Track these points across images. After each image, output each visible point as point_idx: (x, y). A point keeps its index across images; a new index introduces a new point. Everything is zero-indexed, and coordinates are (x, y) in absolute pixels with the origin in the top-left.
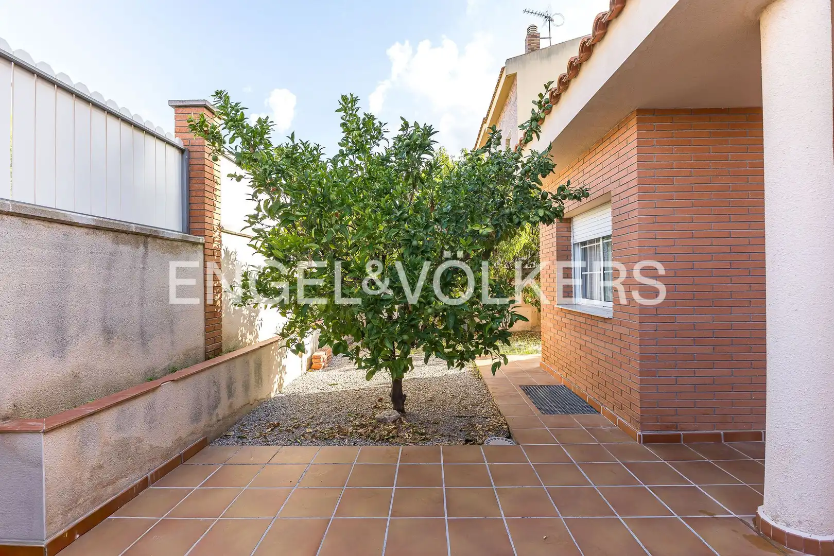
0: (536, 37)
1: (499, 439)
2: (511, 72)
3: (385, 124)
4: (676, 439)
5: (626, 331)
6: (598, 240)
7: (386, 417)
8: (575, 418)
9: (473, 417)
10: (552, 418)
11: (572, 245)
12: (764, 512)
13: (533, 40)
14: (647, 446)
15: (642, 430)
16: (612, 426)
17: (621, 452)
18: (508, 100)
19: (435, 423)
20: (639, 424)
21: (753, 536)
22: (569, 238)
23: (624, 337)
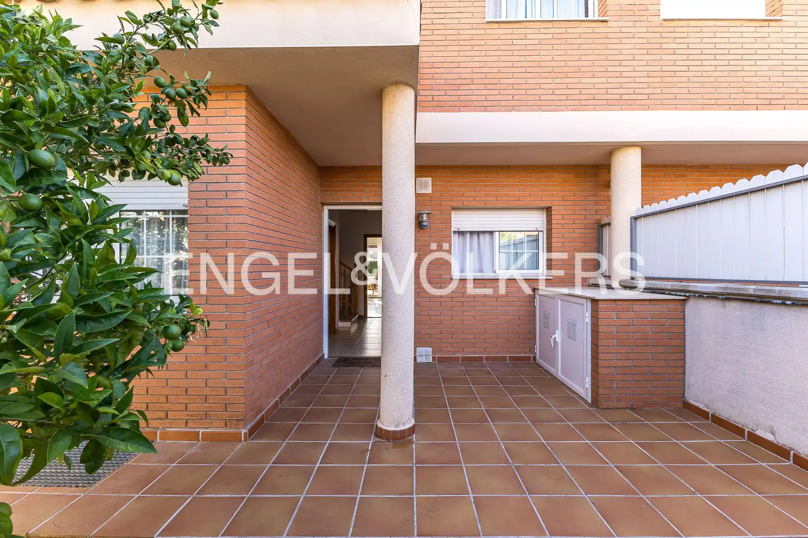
15: (245, 427)
16: (192, 444)
20: (243, 422)
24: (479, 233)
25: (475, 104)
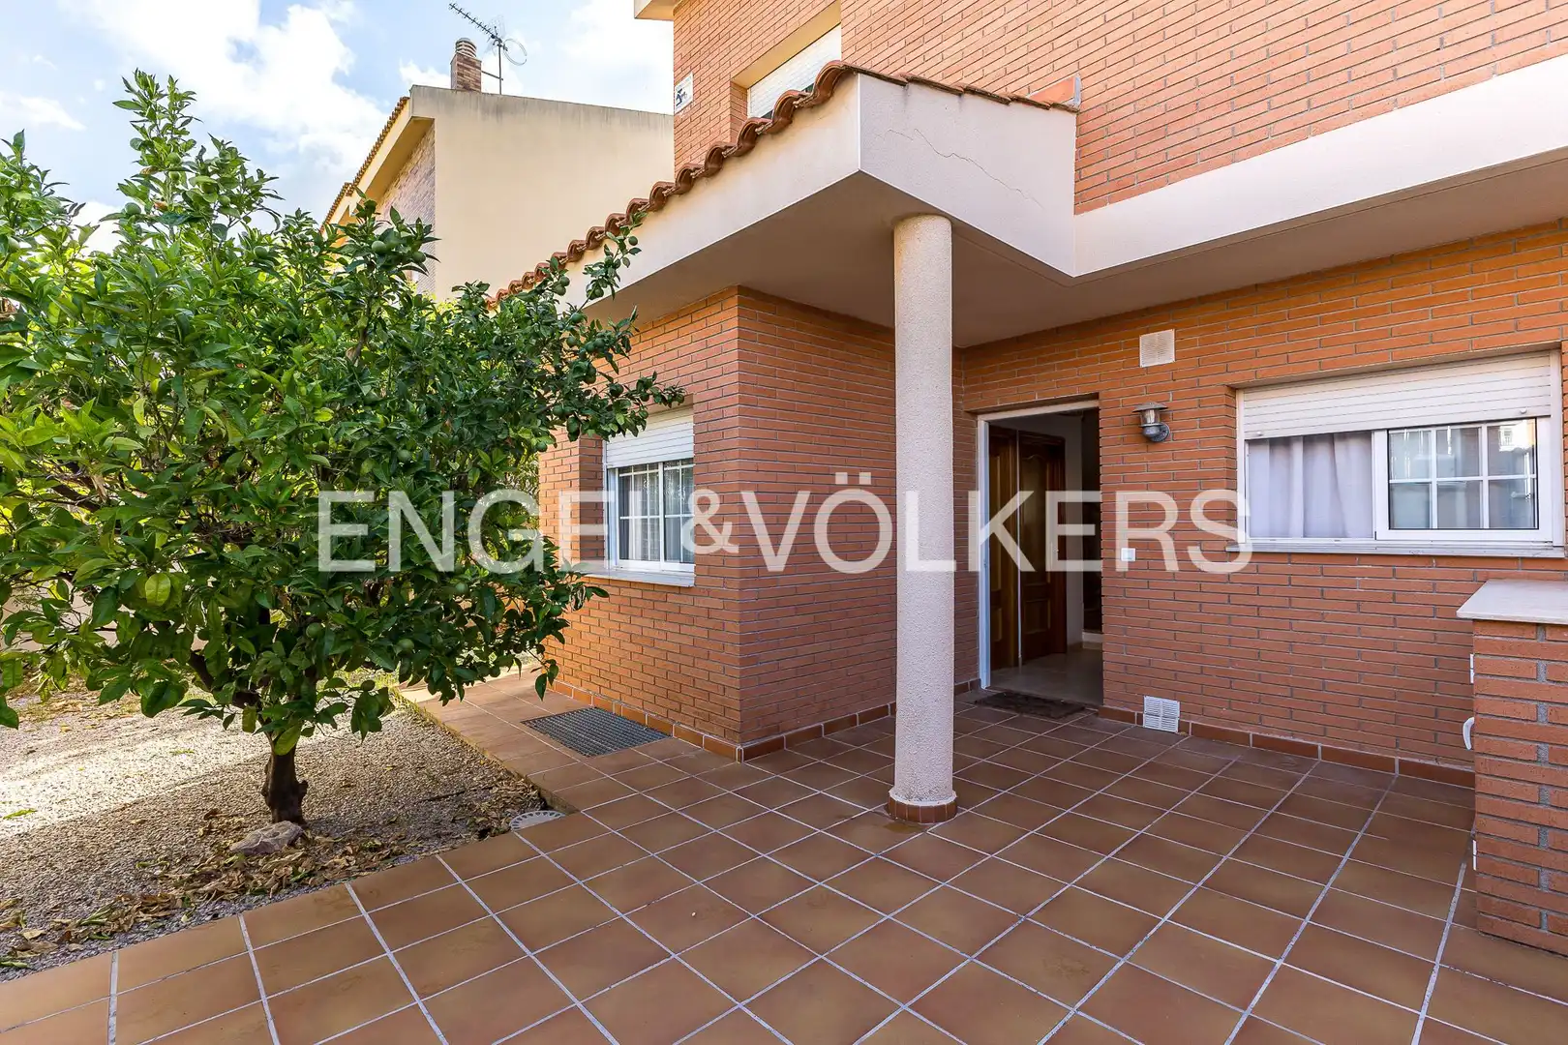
0: (473, 64)
1: (531, 815)
2: (423, 113)
3: (272, 178)
4: (776, 746)
5: (717, 603)
6: (654, 466)
7: (265, 840)
8: (640, 752)
9: (463, 792)
10: (604, 759)
11: (605, 470)
12: (897, 795)
13: (468, 69)
14: (752, 763)
15: (742, 743)
16: (695, 749)
17: (725, 779)
18: (410, 166)
19: (391, 823)
20: (738, 736)
21: (891, 824)
22: (598, 459)
23: (713, 614)
24: (1331, 438)
25: (1206, 154)
